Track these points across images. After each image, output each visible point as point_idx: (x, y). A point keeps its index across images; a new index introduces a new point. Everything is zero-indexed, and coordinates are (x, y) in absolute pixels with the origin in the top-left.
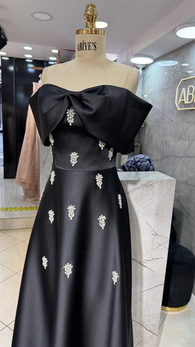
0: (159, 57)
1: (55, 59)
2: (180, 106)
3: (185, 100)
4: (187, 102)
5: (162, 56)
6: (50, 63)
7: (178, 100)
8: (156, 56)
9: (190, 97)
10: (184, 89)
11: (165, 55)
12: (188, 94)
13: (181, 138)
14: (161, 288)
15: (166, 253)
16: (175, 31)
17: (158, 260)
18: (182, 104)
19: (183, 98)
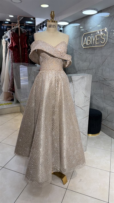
2: (84, 46)
3: (86, 43)
4: (87, 44)
5: (73, 21)
7: (83, 43)
9: (89, 42)
10: (85, 38)
11: (75, 21)
12: (88, 41)
13: (85, 61)
14: (88, 117)
15: (89, 103)
16: (82, 11)
17: (87, 107)
18: (85, 45)
19: (85, 42)
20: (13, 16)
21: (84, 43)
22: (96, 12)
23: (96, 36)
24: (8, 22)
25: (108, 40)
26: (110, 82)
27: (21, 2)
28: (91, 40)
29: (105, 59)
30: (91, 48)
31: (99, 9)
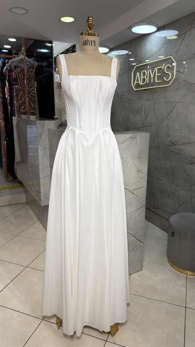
0: (114, 47)
1: (9, 47)
2: (135, 86)
3: (139, 82)
4: (141, 84)
5: (116, 46)
6: (3, 51)
8: (111, 47)
9: (144, 79)
10: (138, 73)
11: (119, 45)
12: (142, 77)
13: (138, 112)
14: (144, 208)
15: (146, 183)
16: (130, 28)
17: (141, 189)
18: (138, 86)
19: (138, 80)
20: (14, 40)
21: (135, 83)
22: (154, 29)
23: (156, 69)
24: (7, 51)
25: (176, 76)
26: (182, 147)
27: (27, 12)
28: (147, 77)
29: (172, 108)
30: (148, 90)
31: (160, 24)
